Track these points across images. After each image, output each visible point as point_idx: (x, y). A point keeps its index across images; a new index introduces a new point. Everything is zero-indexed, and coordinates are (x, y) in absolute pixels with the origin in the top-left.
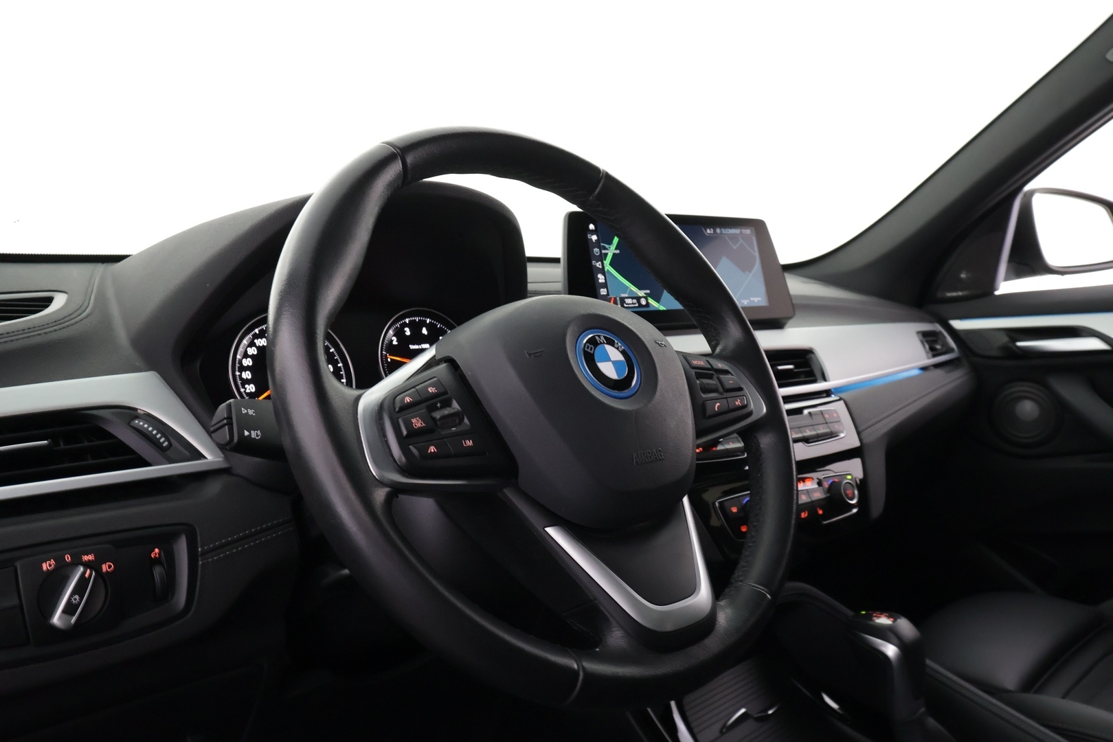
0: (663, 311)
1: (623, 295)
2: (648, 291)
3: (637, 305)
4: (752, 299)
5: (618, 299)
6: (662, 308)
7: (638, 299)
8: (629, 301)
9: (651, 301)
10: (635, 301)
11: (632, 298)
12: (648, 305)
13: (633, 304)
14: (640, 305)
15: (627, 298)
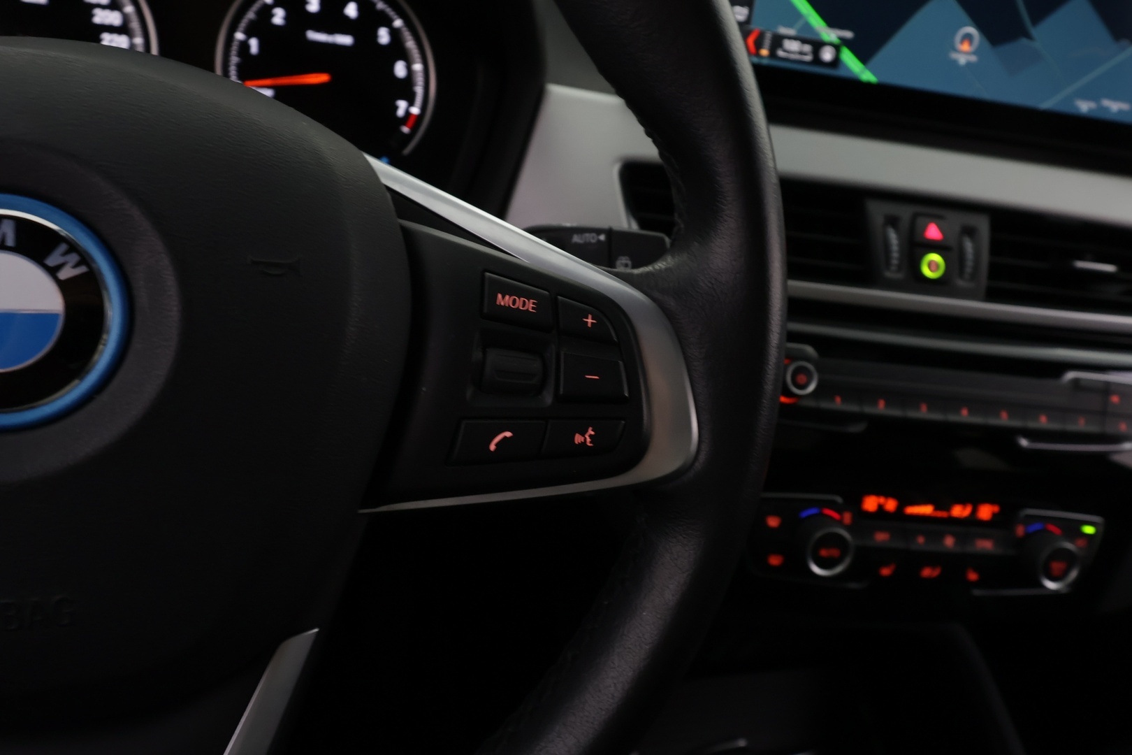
0: (868, 85)
1: (783, 31)
2: (848, 34)
3: (808, 58)
4: (1106, 103)
5: (768, 36)
6: (867, 76)
7: (818, 45)
8: (793, 46)
9: (848, 58)
10: (807, 48)
11: (804, 41)
12: (836, 62)
13: (801, 53)
14: (817, 60)
15: (790, 38)
